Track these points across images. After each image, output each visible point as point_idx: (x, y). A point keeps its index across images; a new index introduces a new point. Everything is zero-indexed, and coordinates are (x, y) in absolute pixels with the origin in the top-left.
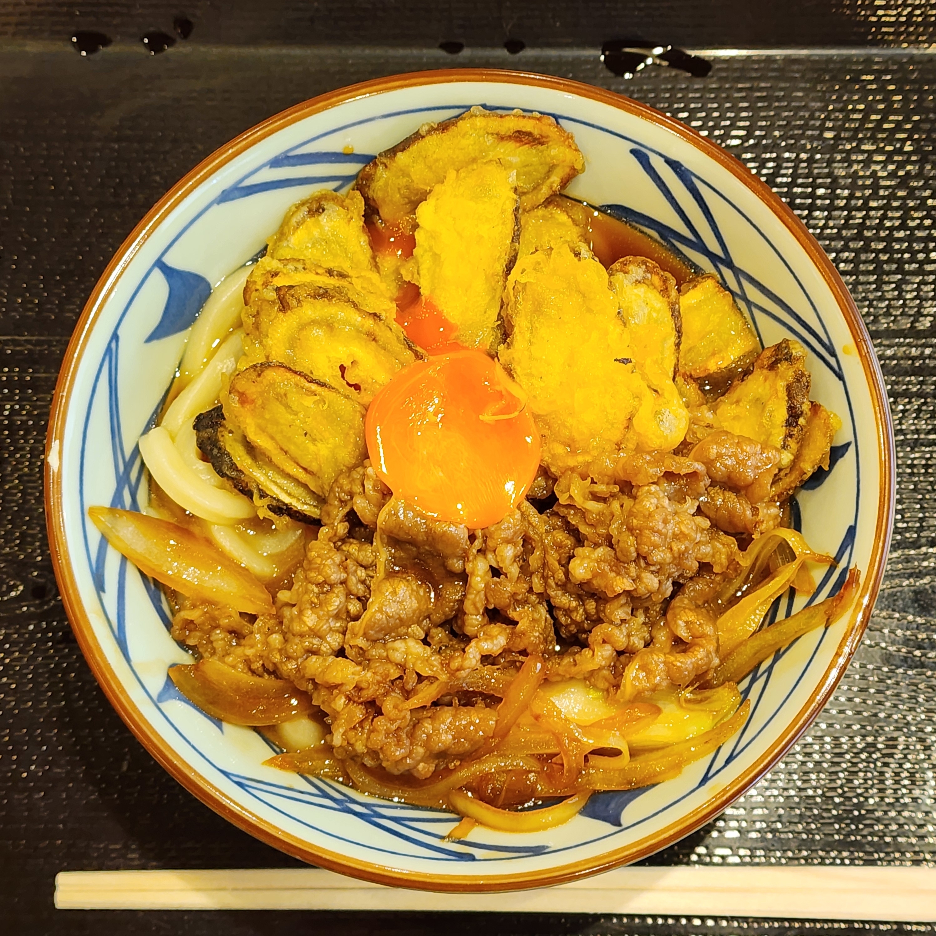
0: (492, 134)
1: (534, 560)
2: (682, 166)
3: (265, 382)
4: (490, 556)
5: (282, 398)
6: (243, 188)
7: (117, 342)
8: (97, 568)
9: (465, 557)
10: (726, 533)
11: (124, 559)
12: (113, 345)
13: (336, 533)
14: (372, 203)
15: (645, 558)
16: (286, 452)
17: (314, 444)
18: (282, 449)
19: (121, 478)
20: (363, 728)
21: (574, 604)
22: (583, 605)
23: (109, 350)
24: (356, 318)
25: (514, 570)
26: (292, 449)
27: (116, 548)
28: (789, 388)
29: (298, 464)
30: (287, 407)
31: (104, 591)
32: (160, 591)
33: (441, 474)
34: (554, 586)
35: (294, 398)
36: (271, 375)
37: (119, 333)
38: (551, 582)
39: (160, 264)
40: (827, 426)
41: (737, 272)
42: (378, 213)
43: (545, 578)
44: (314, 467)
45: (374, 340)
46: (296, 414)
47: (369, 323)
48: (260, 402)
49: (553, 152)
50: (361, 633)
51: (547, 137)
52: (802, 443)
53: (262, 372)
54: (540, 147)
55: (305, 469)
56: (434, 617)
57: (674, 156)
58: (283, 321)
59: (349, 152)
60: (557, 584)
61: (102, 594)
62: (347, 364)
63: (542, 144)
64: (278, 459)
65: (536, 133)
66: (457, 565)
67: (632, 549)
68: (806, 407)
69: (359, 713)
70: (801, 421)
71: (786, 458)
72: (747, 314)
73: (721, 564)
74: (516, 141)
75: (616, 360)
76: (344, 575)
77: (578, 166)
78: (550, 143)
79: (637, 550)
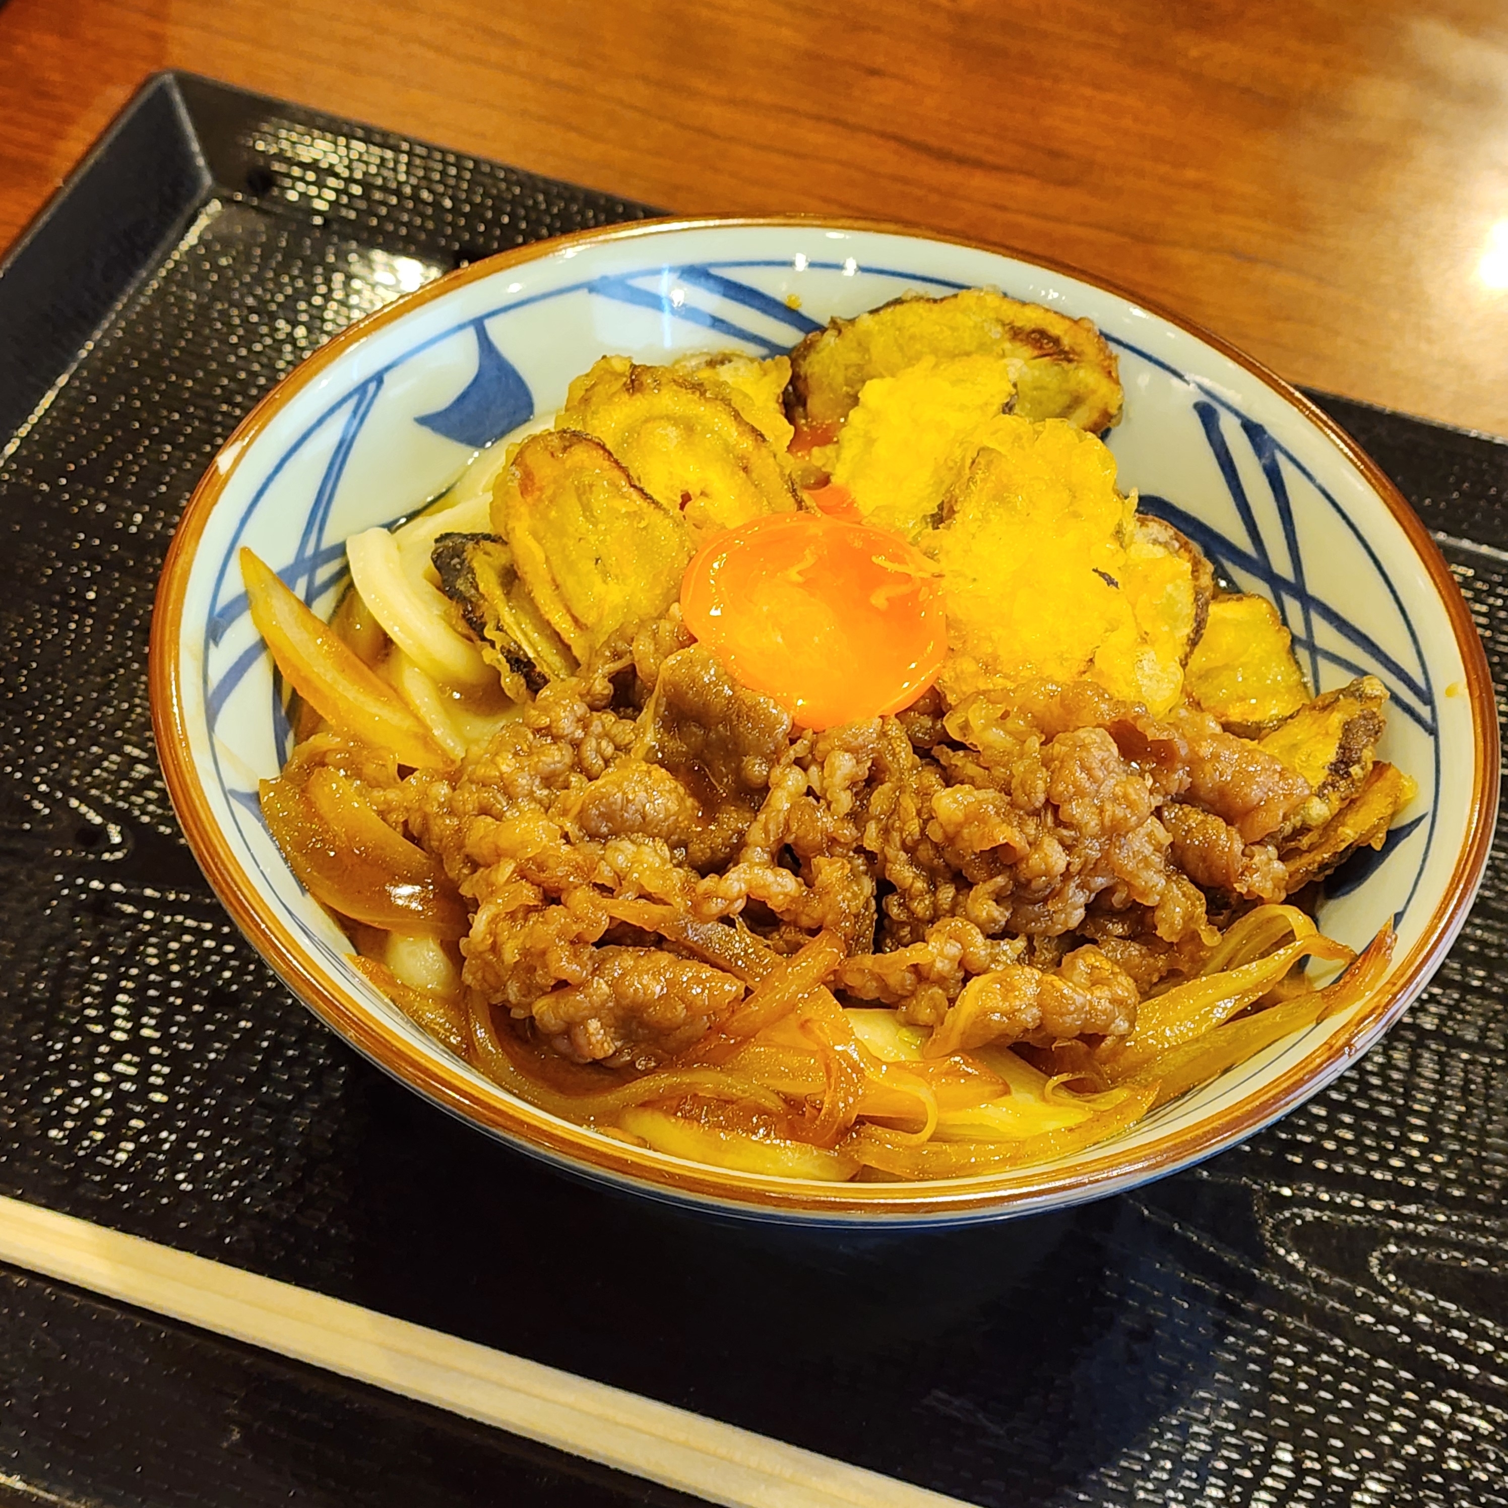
0: (1004, 325)
1: (879, 800)
2: (1265, 432)
3: (568, 464)
4: (814, 769)
5: (583, 492)
6: (630, 288)
7: (378, 387)
8: (221, 615)
9: (773, 759)
10: (1193, 881)
11: (263, 645)
12: (372, 387)
13: (589, 690)
14: (801, 385)
15: (1056, 809)
16: (557, 587)
17: (605, 582)
18: (554, 580)
19: (303, 560)
20: (526, 919)
21: (920, 885)
22: (934, 893)
23: (362, 389)
24: (732, 431)
25: (845, 801)
26: (570, 584)
27: (257, 623)
28: (1348, 728)
29: (569, 610)
30: (587, 508)
31: (216, 644)
32: (291, 726)
33: (780, 640)
34: (898, 844)
35: (601, 499)
36: (580, 455)
37: (387, 378)
38: (896, 836)
39: (478, 324)
40: (1397, 788)
41: (1308, 602)
42: (804, 405)
43: (886, 831)
44: (590, 619)
45: (745, 469)
46: (595, 525)
47: (747, 444)
48: (549, 492)
49: (1082, 374)
50: (575, 811)
51: (1079, 354)
52: (1350, 804)
53: (570, 446)
54: (1065, 364)
55: (576, 620)
56: (693, 847)
57: (1256, 417)
58: (625, 404)
59: (794, 306)
60: (903, 842)
61: (212, 645)
62: (694, 491)
63: (1070, 361)
64: (543, 595)
65: (1066, 342)
66: (756, 769)
67: (1041, 785)
68: (1368, 755)
69: (529, 894)
70: (1355, 770)
71: (1319, 810)
72: (1307, 668)
73: (1172, 925)
74: (1035, 347)
75: (1095, 571)
76: (579, 734)
77: (1113, 411)
78: (1083, 364)
79: (1048, 791)
